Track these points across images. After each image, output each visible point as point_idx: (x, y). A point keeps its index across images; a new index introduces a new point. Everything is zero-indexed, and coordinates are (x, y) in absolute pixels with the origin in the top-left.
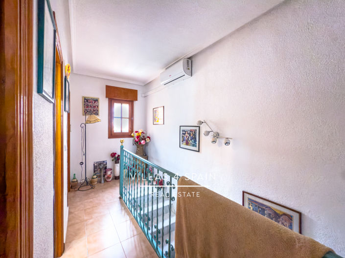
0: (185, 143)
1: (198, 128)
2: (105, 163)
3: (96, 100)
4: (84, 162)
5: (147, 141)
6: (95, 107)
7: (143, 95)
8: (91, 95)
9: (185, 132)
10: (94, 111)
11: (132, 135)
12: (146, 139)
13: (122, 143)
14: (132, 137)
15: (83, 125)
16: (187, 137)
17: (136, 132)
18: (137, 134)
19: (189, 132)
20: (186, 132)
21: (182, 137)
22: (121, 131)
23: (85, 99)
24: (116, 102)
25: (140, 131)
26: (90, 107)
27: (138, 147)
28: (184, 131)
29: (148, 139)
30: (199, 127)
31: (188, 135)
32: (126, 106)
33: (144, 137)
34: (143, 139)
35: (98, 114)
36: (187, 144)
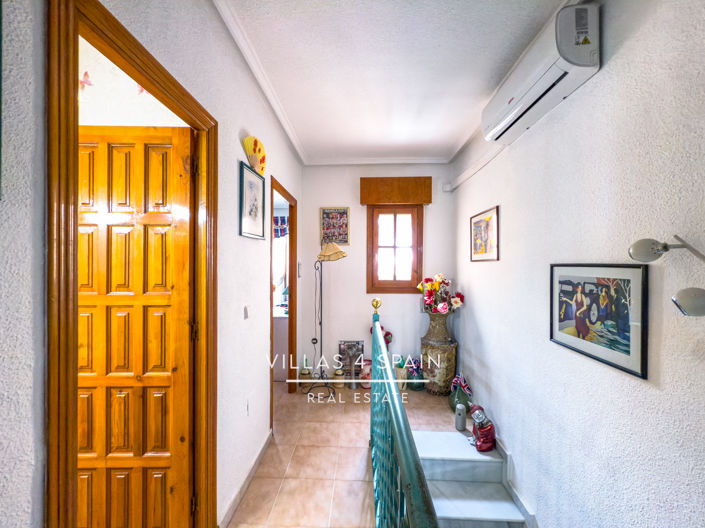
0: (572, 329)
1: (639, 272)
2: (360, 347)
3: (343, 213)
4: (318, 338)
5: (455, 306)
6: (341, 226)
7: (448, 188)
8: (335, 202)
9: (570, 288)
10: (340, 235)
11: (419, 286)
12: (453, 300)
13: (376, 308)
14: (418, 291)
15: (318, 264)
16: (580, 305)
17: (427, 280)
18: (428, 286)
19: (588, 288)
20: (575, 286)
21: (561, 303)
22: (395, 277)
23: (324, 213)
24: (384, 213)
25: (438, 279)
26: (333, 227)
27: (432, 319)
28: (568, 283)
29: (458, 299)
30: (646, 269)
31: (586, 301)
32: (405, 220)
33: (447, 293)
34: (444, 300)
35: (346, 242)
36: (582, 331)
